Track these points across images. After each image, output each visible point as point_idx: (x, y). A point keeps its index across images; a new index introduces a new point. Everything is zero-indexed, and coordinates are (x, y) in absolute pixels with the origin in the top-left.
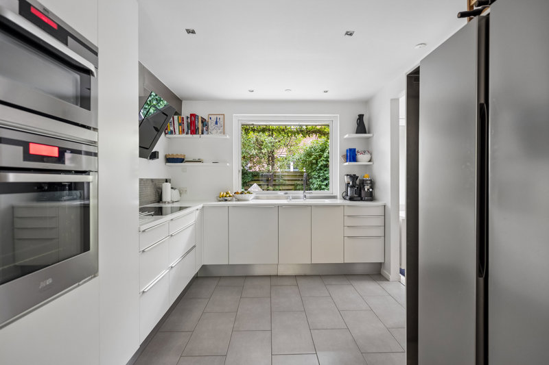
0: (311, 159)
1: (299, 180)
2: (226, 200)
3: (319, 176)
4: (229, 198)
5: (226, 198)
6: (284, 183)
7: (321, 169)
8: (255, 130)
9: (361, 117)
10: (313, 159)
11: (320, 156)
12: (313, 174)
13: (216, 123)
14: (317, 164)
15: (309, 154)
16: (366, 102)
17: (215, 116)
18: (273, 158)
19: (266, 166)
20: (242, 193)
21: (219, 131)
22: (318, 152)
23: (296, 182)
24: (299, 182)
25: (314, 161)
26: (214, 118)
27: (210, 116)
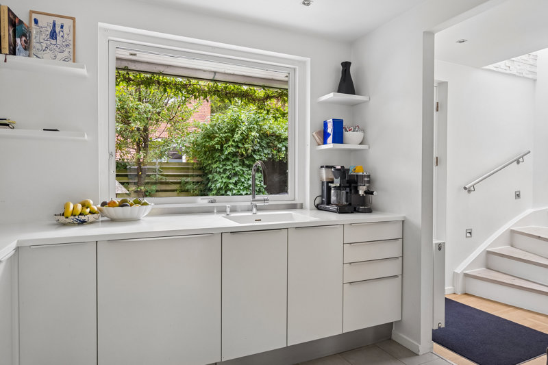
0: (213, 143)
1: (187, 176)
2: (82, 223)
3: (225, 170)
4: (91, 218)
5: (82, 218)
6: (164, 179)
7: (227, 159)
8: (130, 80)
9: (346, 66)
10: (217, 144)
11: (227, 140)
12: (214, 166)
13: (53, 35)
14: (221, 151)
15: (209, 136)
16: (352, 41)
17: (51, 19)
18: (146, 139)
19: (133, 152)
20: (123, 204)
21: (60, 55)
22: (225, 132)
23: (184, 179)
24: (189, 179)
25: (218, 147)
26: (45, 22)
27: (34, 16)
